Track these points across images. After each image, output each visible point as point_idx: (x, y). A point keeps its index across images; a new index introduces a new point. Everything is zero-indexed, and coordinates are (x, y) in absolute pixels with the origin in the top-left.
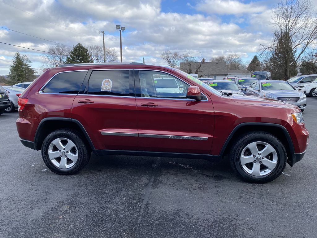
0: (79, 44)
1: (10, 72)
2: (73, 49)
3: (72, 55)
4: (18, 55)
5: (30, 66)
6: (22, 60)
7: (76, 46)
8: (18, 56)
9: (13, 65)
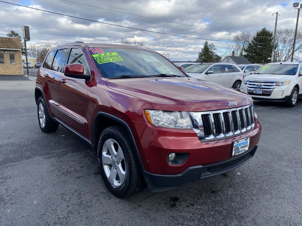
0: (264, 30)
1: (198, 58)
2: (256, 34)
3: (254, 41)
4: (206, 43)
5: (214, 53)
6: (209, 48)
7: (260, 31)
8: (206, 45)
9: (201, 52)
